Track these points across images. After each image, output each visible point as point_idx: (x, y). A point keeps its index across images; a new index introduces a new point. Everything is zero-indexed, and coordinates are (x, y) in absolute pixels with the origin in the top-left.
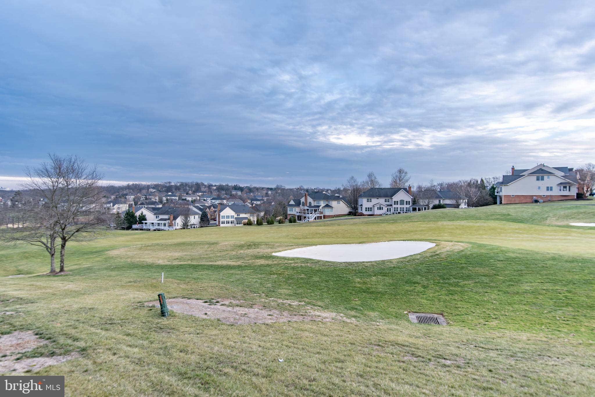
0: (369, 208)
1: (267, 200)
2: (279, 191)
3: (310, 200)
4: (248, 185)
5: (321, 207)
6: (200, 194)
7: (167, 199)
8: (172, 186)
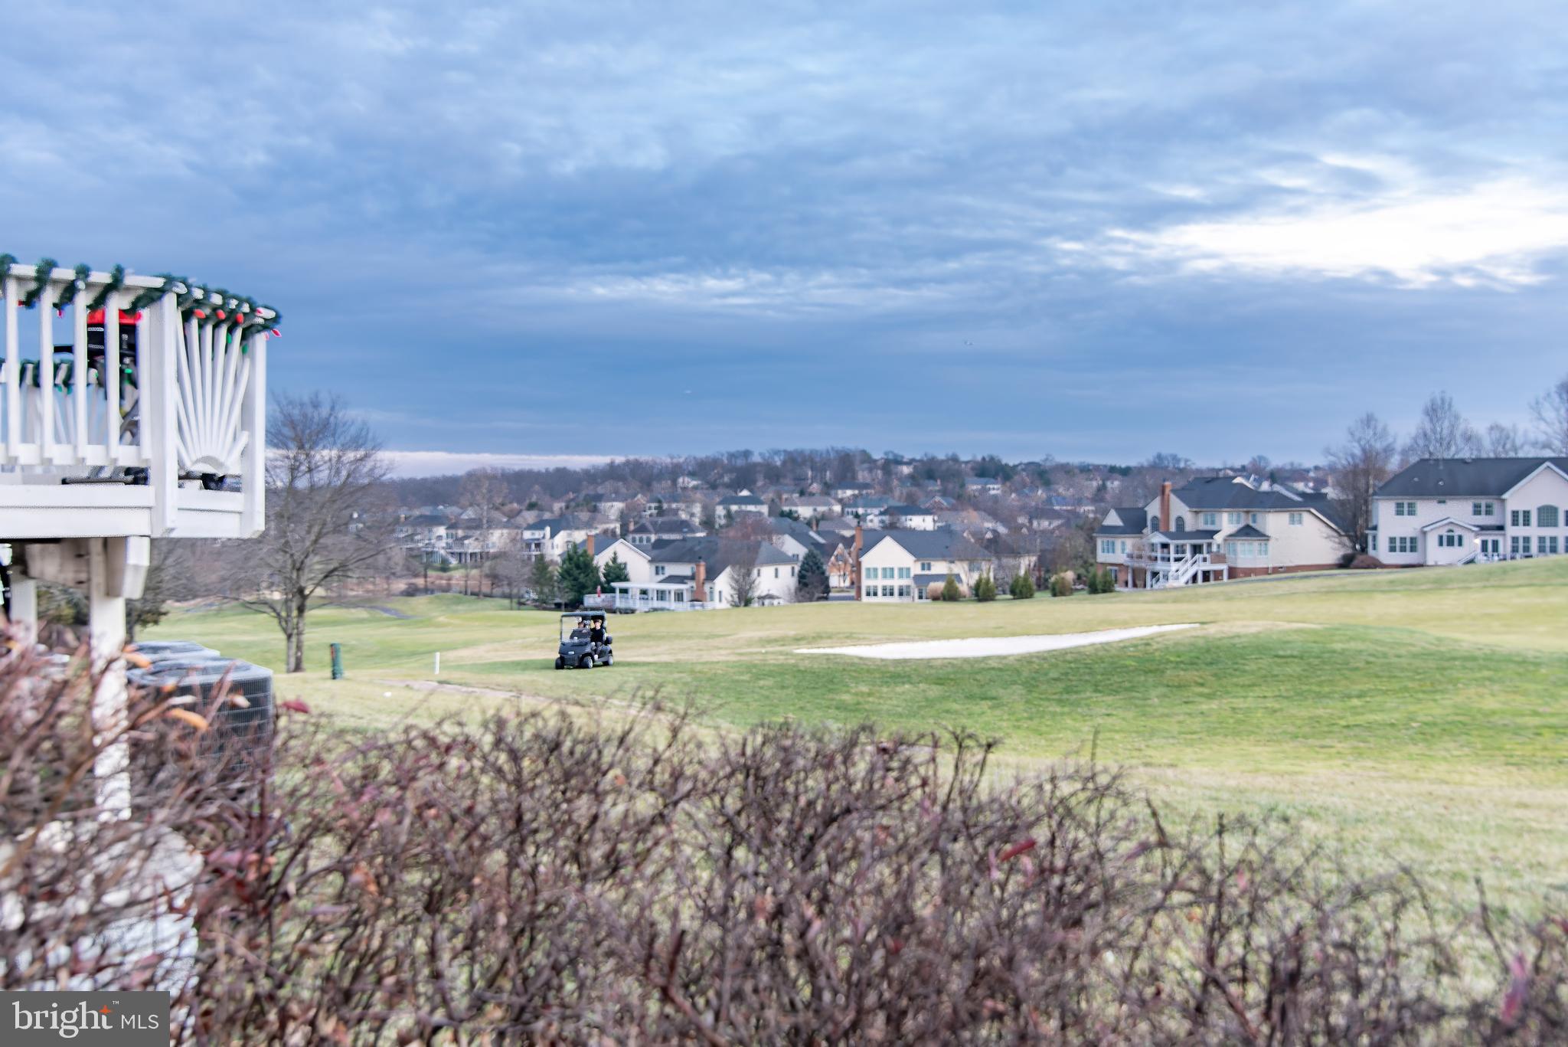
0: (1403, 540)
3: (1179, 508)
5: (1218, 538)
6: (849, 492)
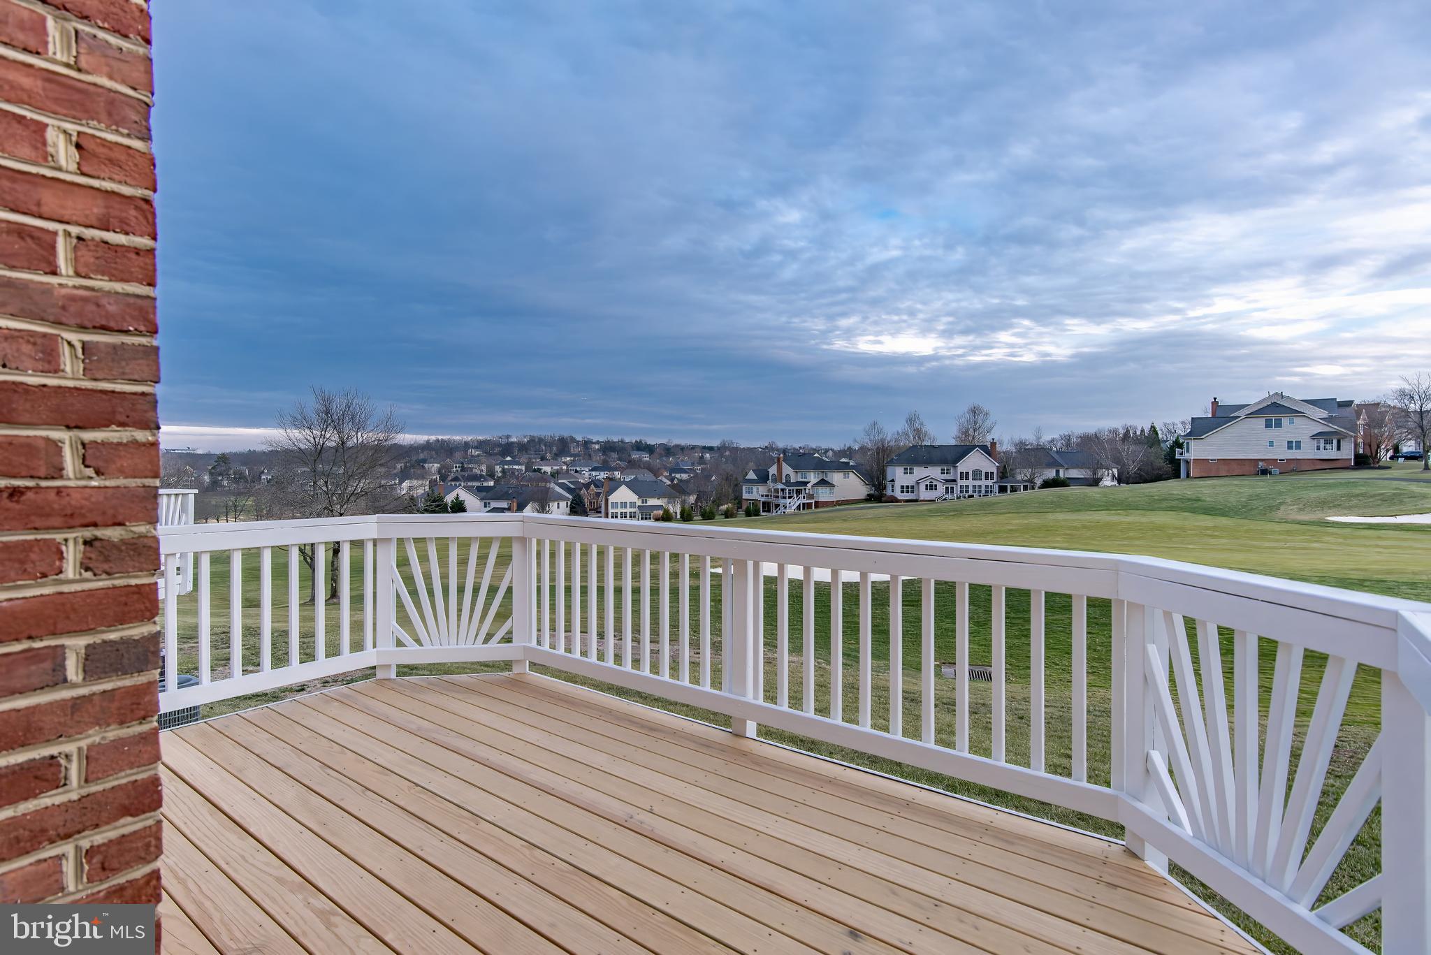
0: (907, 487)
1: (702, 470)
2: (728, 453)
3: (787, 470)
4: (664, 441)
5: (809, 486)
6: (568, 459)
7: (503, 469)
8: (512, 443)
